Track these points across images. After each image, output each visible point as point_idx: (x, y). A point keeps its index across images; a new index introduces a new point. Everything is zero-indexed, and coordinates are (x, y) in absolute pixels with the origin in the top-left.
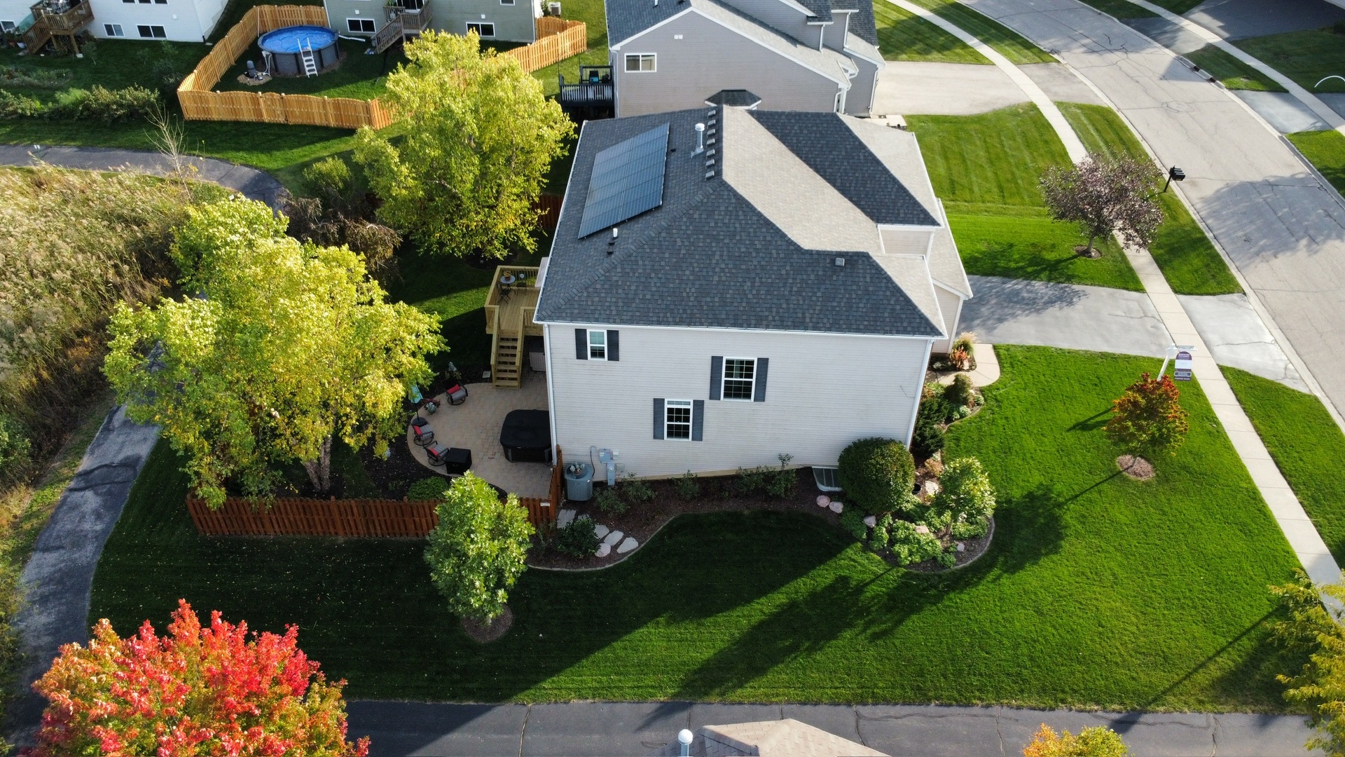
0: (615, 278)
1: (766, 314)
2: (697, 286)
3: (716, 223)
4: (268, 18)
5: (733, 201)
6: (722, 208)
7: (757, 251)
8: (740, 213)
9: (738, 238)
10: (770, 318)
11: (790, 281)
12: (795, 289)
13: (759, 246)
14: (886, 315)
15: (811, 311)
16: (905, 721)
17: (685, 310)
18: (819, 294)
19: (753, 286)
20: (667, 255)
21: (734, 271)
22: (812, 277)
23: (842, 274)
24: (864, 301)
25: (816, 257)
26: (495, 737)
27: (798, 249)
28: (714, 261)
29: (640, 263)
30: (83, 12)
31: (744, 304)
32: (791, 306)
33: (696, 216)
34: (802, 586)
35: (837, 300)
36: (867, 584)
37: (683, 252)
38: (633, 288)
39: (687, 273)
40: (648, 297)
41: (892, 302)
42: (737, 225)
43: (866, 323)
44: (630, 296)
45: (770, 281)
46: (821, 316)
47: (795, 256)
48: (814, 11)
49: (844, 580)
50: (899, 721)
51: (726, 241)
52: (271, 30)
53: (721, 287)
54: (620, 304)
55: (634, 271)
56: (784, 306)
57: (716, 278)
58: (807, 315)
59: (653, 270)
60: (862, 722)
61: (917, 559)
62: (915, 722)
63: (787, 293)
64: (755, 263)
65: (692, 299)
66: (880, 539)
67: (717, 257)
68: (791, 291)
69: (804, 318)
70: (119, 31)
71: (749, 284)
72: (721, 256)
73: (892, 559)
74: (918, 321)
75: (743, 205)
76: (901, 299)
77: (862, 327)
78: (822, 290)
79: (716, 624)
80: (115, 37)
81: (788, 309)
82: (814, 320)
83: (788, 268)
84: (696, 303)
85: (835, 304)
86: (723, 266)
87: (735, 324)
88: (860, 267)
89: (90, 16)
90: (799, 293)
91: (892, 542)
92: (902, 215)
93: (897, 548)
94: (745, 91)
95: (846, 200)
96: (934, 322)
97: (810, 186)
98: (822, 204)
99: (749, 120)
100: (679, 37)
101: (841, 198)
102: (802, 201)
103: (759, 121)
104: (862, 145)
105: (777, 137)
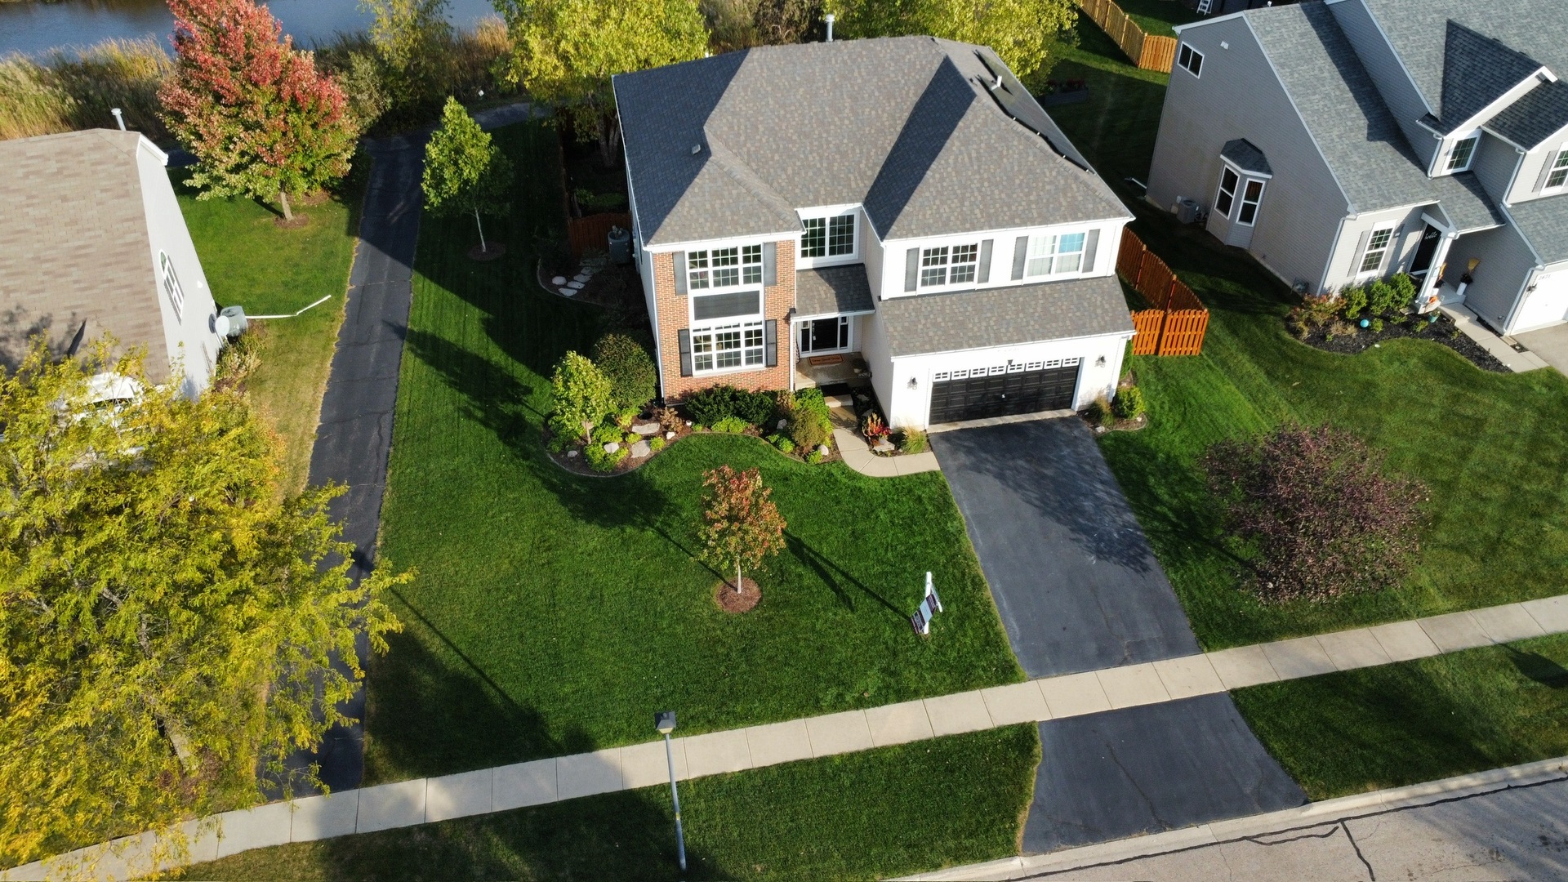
0: (652, 76)
8: (725, 78)
10: (639, 157)
12: (667, 149)
14: (658, 205)
15: (650, 169)
18: (666, 162)
23: (687, 159)
24: (667, 186)
25: (698, 136)
27: (703, 120)
31: (647, 138)
32: (652, 158)
35: (664, 173)
41: (670, 200)
43: (647, 201)
46: (648, 177)
47: (696, 128)
58: (646, 170)
65: (646, 115)
69: (643, 170)
74: (657, 223)
76: (675, 201)
77: (643, 201)
82: (643, 176)
84: (642, 119)
85: (660, 175)
88: (697, 162)
92: (881, 211)
94: (1261, 152)
95: (878, 169)
96: (660, 232)
97: (855, 129)
98: (828, 142)
99: (931, 62)
100: (1225, 45)
101: (875, 164)
102: (806, 122)
103: (939, 70)
104: (948, 135)
105: (927, 90)
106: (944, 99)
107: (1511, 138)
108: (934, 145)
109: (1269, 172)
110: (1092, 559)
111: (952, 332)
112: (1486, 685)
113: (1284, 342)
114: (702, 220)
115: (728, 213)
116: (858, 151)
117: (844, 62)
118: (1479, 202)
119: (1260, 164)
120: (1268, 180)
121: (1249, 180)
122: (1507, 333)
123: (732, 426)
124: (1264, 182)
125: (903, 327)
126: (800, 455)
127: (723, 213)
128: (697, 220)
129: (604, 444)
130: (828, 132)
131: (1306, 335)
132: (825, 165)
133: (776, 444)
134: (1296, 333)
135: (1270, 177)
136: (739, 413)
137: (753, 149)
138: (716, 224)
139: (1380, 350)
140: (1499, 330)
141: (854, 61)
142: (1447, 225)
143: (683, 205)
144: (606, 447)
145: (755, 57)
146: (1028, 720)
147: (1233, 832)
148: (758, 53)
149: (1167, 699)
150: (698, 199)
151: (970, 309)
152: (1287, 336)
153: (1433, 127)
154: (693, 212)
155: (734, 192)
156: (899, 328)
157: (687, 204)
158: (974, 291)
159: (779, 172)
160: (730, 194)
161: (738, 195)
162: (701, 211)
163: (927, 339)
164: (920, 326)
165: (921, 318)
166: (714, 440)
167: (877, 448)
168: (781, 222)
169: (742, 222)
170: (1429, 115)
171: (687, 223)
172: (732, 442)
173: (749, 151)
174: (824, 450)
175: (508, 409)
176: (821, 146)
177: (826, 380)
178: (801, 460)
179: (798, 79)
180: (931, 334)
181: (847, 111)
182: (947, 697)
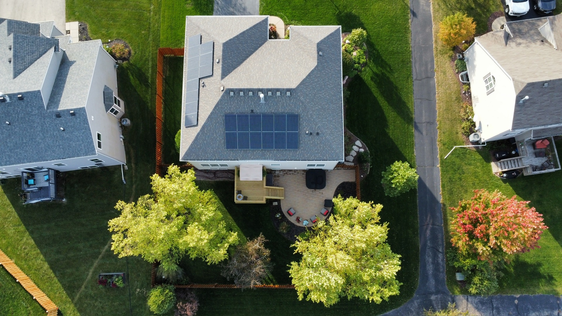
0: (329, 132)
2: (330, 104)
3: (310, 94)
5: (302, 86)
6: (305, 90)
7: (318, 81)
8: (306, 84)
9: (314, 87)
11: (327, 72)
13: (317, 80)
16: (417, 67)
17: (338, 109)
19: (329, 85)
20: (321, 113)
21: (325, 90)
22: (325, 64)
23: (324, 54)
24: (332, 48)
25: (319, 61)
26: (427, 175)
27: (317, 67)
28: (322, 97)
29: (324, 122)
31: (335, 89)
33: (308, 100)
35: (332, 57)
36: (374, 72)
37: (320, 107)
38: (332, 126)
39: (326, 106)
40: (334, 121)
42: (310, 86)
44: (334, 127)
45: (327, 79)
46: (337, 64)
47: (319, 68)
48: (51, 47)
49: (372, 78)
50: (417, 69)
51: (316, 91)
53: (330, 96)
54: (337, 131)
55: (326, 125)
56: (334, 76)
57: (328, 97)
58: (337, 69)
59: (326, 118)
60: (418, 79)
61: (365, 57)
62: (417, 65)
63: (330, 74)
64: (322, 82)
66: (358, 67)
67: (321, 95)
68: (330, 72)
71: (328, 86)
72: (320, 94)
73: (365, 64)
75: (303, 82)
78: (329, 62)
79: (389, 116)
81: (335, 74)
83: (323, 71)
84: (335, 105)
86: (323, 94)
87: (341, 93)
90: (330, 70)
91: (359, 63)
93: (361, 62)
94: (104, 92)
97: (264, 60)
98: (274, 57)
102: (280, 64)
103: (226, 76)
104: (237, 37)
105: (233, 70)
106: (231, 58)
108: (242, 38)
116: (265, 54)
130: (274, 60)
132: (277, 51)
141: (257, 81)
176: (277, 57)
179: (280, 77)
181: (265, 66)
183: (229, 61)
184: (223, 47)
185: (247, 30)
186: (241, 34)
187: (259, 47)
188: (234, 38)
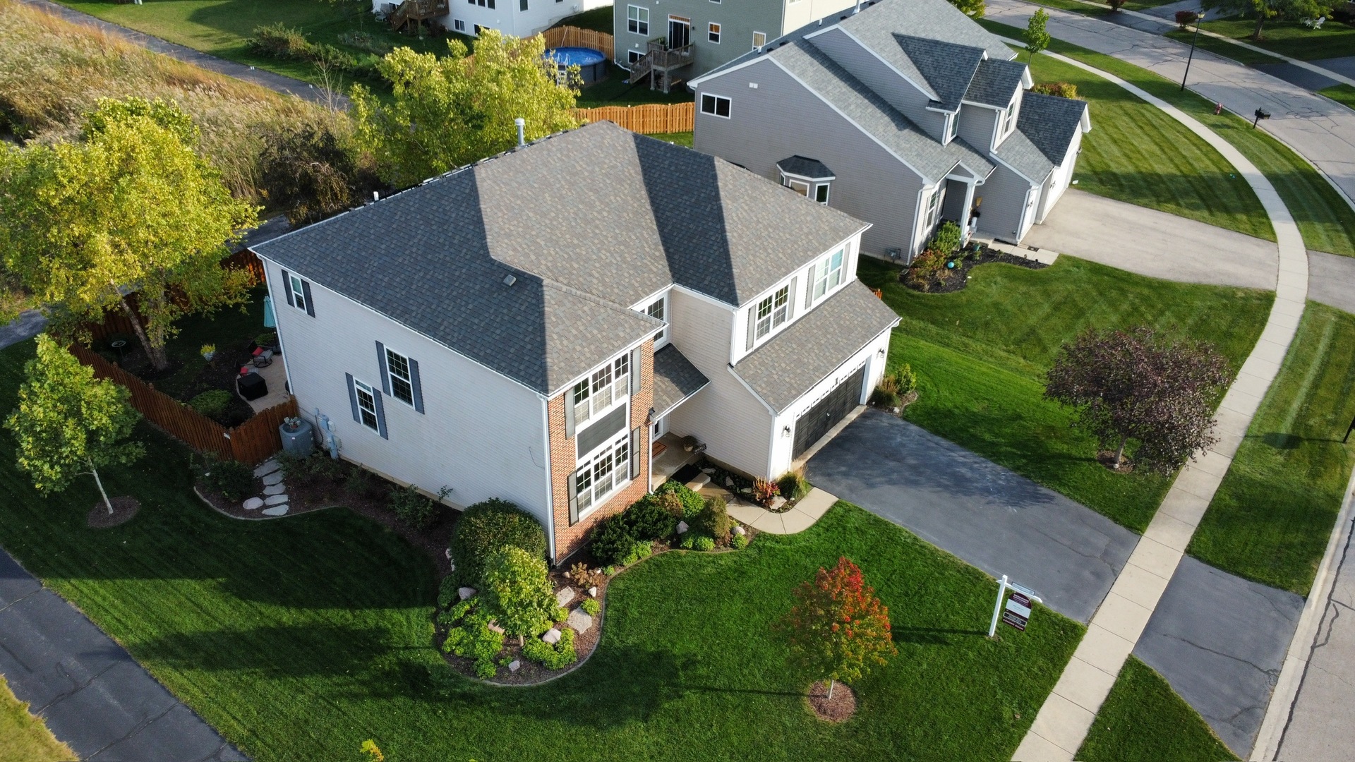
0: (329, 232)
1: (414, 308)
2: (381, 262)
4: (572, 38)
6: (454, 196)
8: (464, 205)
9: (445, 227)
10: (414, 314)
11: (457, 284)
12: (455, 293)
13: (456, 241)
14: (512, 350)
15: (451, 320)
18: (470, 306)
19: (423, 278)
21: (419, 258)
22: (477, 287)
23: (505, 294)
24: (504, 328)
25: (494, 268)
27: (486, 255)
28: (411, 243)
30: (442, 6)
31: (403, 293)
32: (440, 309)
34: (337, 616)
35: (481, 318)
39: (384, 246)
40: (340, 258)
41: (527, 339)
42: (454, 215)
43: (488, 351)
44: (328, 252)
45: (440, 277)
46: (456, 329)
47: (478, 262)
48: (940, 96)
49: (378, 632)
52: (572, 45)
53: (398, 269)
56: (434, 306)
57: (401, 259)
58: (445, 323)
61: (459, 652)
63: (445, 294)
64: (441, 257)
65: (369, 272)
66: (451, 614)
68: (449, 294)
69: (441, 324)
70: (463, 28)
71: (422, 274)
72: (420, 240)
73: (442, 639)
74: (536, 368)
75: (471, 197)
76: (539, 339)
77: (482, 354)
78: (476, 303)
80: (460, 31)
81: (435, 310)
82: (447, 330)
83: (464, 271)
84: (368, 277)
85: (476, 321)
86: (414, 250)
87: (383, 309)
88: (526, 292)
89: (446, 11)
90: (455, 298)
92: (706, 282)
93: (455, 630)
94: (818, 161)
95: (661, 248)
96: (552, 377)
97: (616, 218)
98: (606, 237)
99: (626, 142)
100: (754, 85)
101: (656, 244)
102: (574, 224)
103: (637, 147)
104: (717, 197)
105: (643, 167)
106: (672, 168)
107: (988, 102)
108: (708, 209)
109: (832, 175)
110: (1013, 510)
111: (799, 371)
112: (1272, 465)
113: (918, 297)
114: (578, 348)
115: (595, 332)
116: (633, 237)
117: (560, 159)
118: (976, 156)
119: (824, 172)
120: (831, 181)
121: (817, 185)
122: (1019, 241)
123: (640, 552)
124: (828, 184)
125: (765, 382)
126: (725, 545)
127: (591, 332)
128: (574, 349)
129: (541, 636)
130: (597, 227)
131: (927, 287)
132: (619, 259)
133: (694, 548)
134: (918, 287)
135: (833, 178)
136: (644, 536)
137: (549, 264)
138: (593, 347)
139: (975, 279)
140: (1014, 242)
141: (567, 156)
142: (972, 176)
143: (553, 339)
144: (546, 638)
145: (484, 175)
146: (1126, 656)
147: (1303, 648)
148: (483, 171)
149: (1166, 583)
150: (561, 327)
151: (794, 346)
152: (916, 293)
153: (941, 108)
154: (565, 342)
155: (586, 308)
156: (763, 385)
157: (555, 336)
158: (785, 330)
159: (589, 279)
160: (584, 312)
161: (591, 309)
162: (572, 339)
163: (788, 385)
164: (775, 377)
165: (770, 369)
166: (636, 572)
167: (772, 507)
168: (642, 323)
169: (611, 336)
170: (931, 100)
171: (568, 356)
172: (655, 565)
173: (548, 268)
174: (741, 531)
175: (386, 662)
176: (602, 243)
177: (672, 470)
178: (730, 550)
179: (536, 185)
180: (787, 380)
181: (597, 203)
182: (1062, 676)
183: (667, 162)
184: (705, 156)
185: (723, 230)
186: (720, 208)
187: (667, 251)
188: (717, 188)
